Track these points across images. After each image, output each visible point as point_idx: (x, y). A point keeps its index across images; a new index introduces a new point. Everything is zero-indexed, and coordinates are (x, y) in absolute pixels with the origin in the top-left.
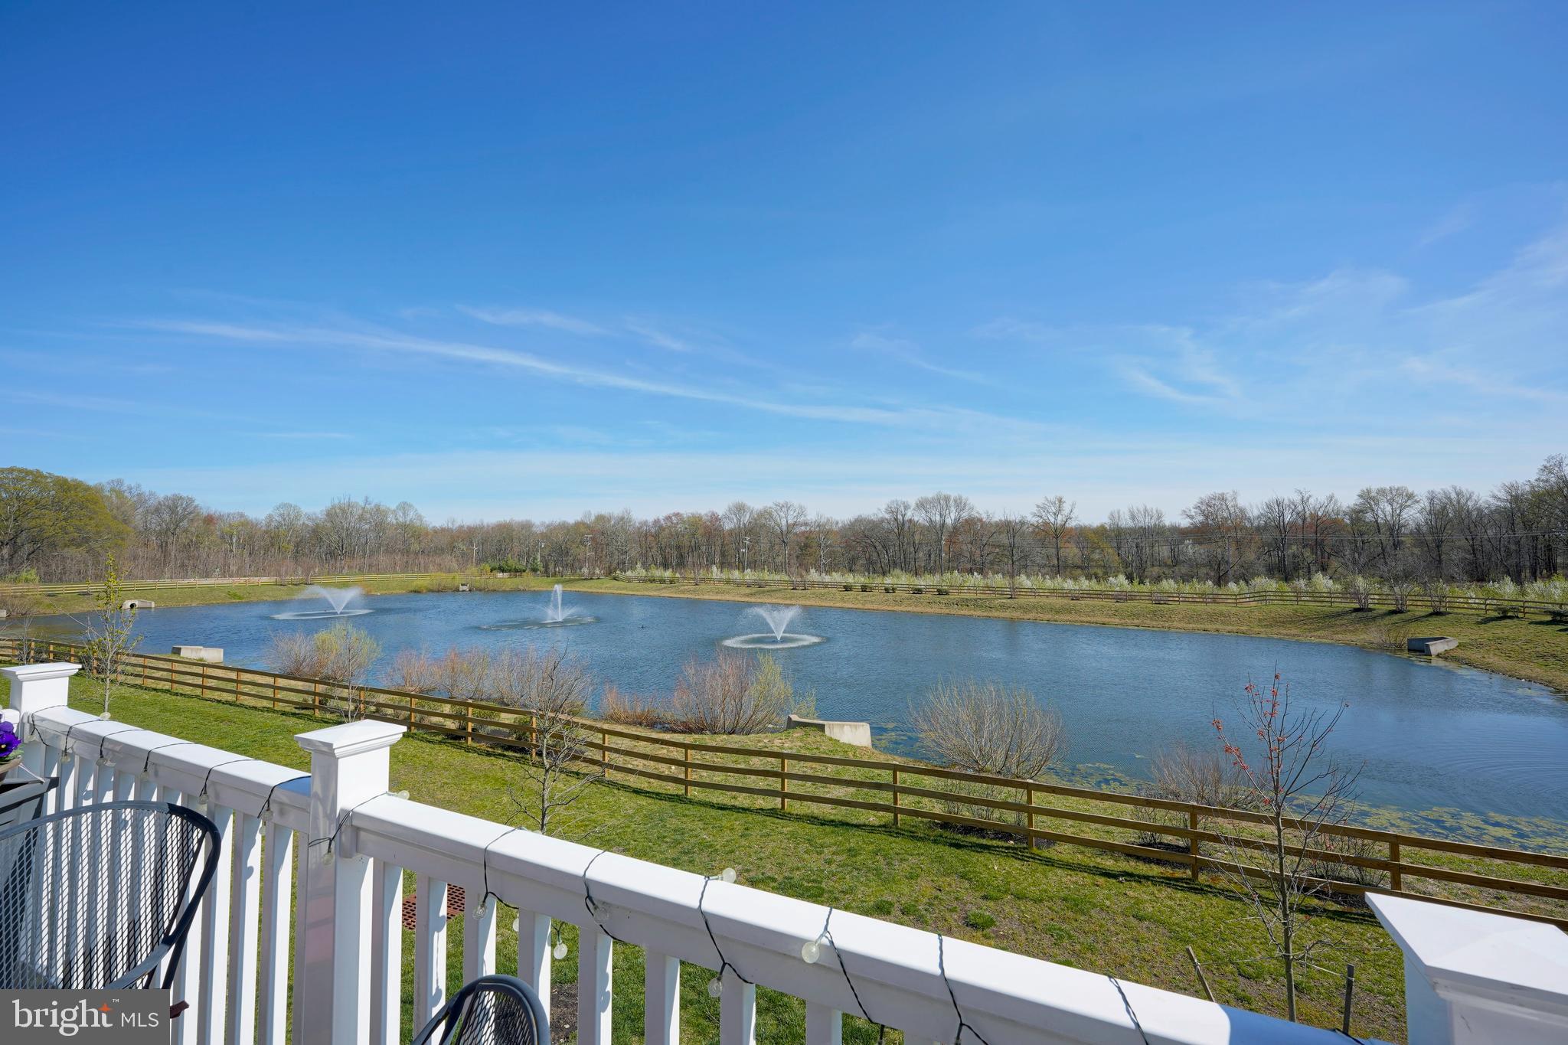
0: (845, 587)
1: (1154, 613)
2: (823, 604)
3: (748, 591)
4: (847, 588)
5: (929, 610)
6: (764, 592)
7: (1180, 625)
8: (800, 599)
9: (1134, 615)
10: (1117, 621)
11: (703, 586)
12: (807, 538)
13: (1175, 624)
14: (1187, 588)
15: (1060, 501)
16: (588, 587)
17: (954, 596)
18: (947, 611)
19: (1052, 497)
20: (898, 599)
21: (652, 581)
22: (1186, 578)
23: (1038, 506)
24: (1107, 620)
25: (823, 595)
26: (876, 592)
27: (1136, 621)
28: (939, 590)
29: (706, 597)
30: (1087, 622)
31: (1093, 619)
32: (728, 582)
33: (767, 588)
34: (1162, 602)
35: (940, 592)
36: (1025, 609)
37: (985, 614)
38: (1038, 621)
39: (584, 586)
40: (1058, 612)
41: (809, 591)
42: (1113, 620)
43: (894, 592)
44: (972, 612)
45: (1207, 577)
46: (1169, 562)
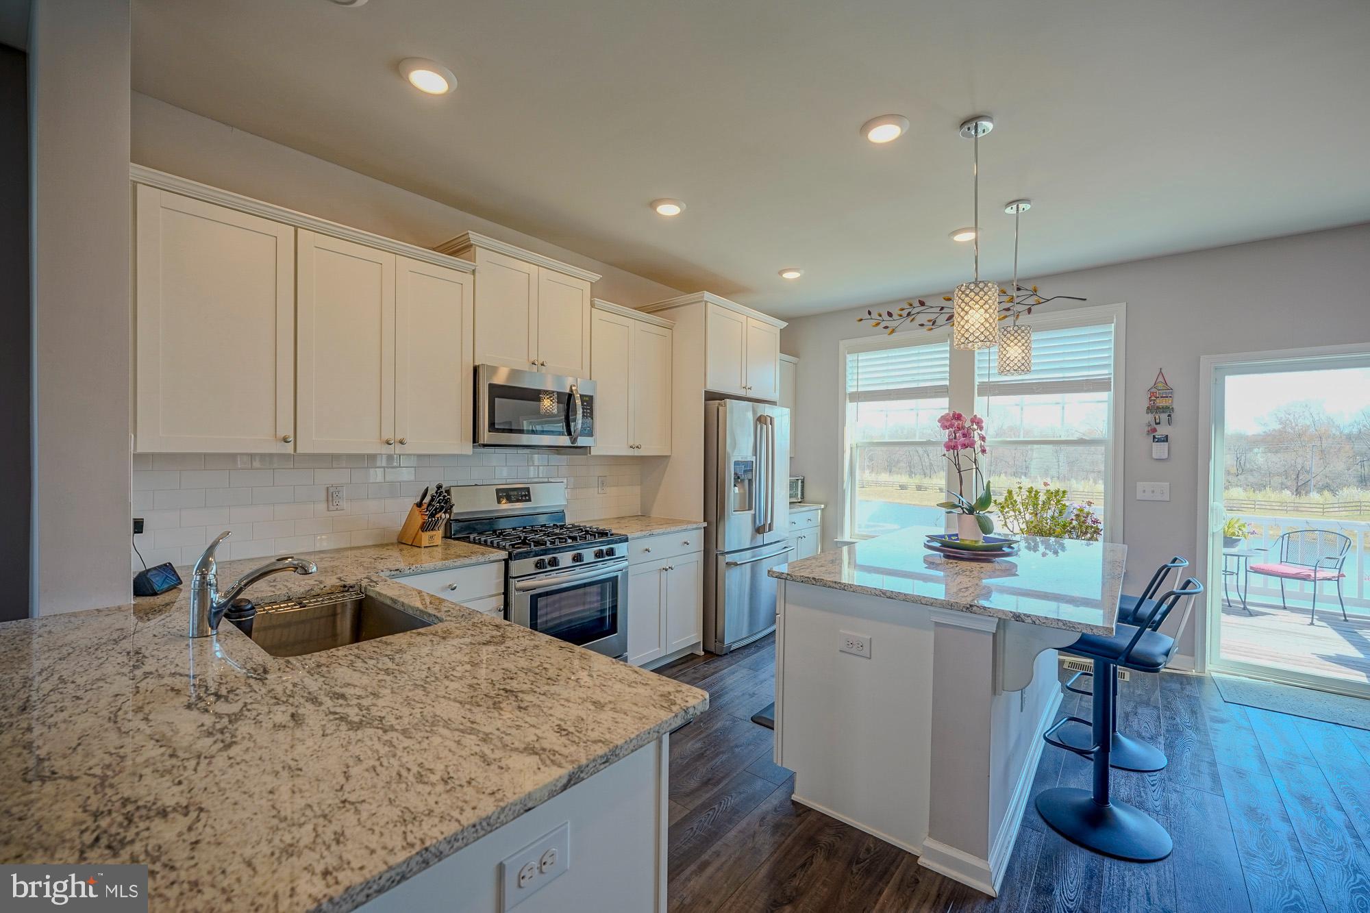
46: (1234, 470)
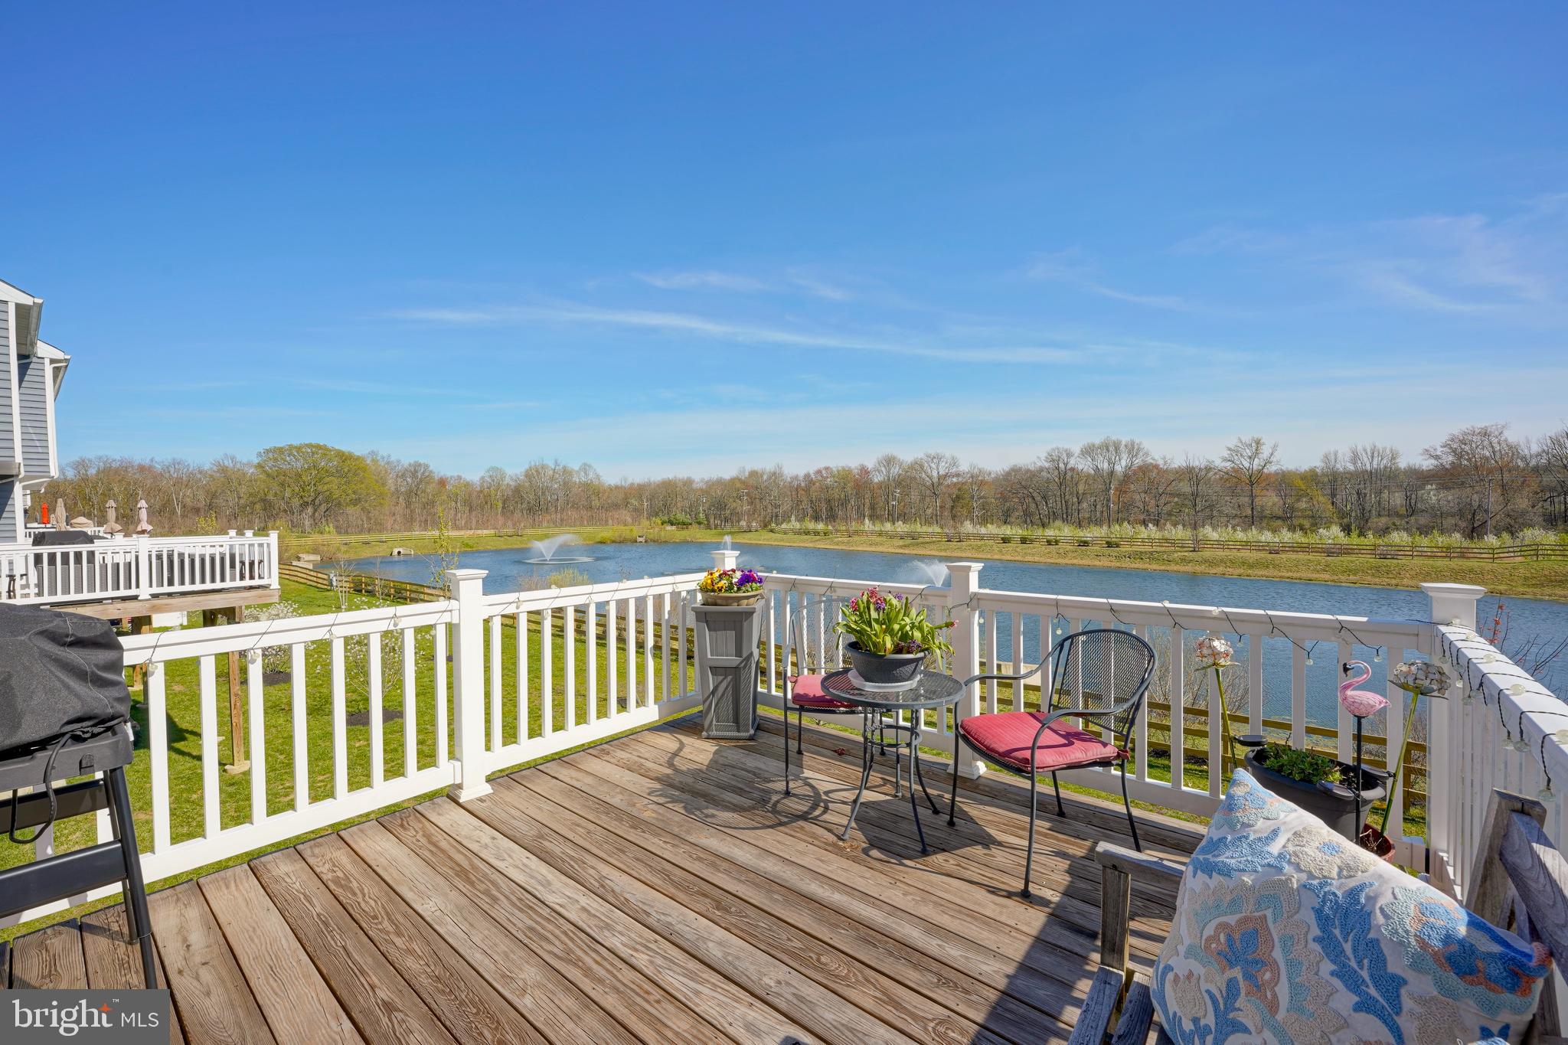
0: (1003, 539)
1: (1377, 568)
3: (901, 543)
4: (1005, 540)
5: (1097, 563)
6: (917, 544)
7: (1412, 583)
9: (1350, 571)
10: (1327, 577)
11: (856, 538)
12: (959, 489)
14: (1424, 541)
15: (1258, 442)
17: (1125, 549)
18: (1118, 564)
19: (1247, 438)
20: (1061, 551)
21: (807, 533)
22: (1424, 531)
23: (1229, 449)
24: (1313, 576)
25: (980, 547)
26: (1036, 544)
27: (1352, 578)
28: (1107, 543)
29: (860, 549)
30: (1289, 578)
31: (1295, 575)
32: (880, 534)
33: (921, 540)
34: (1389, 557)
35: (1109, 545)
36: (1211, 563)
37: (1163, 568)
38: (1226, 576)
40: (1251, 566)
41: (964, 543)
42: (1321, 576)
43: (1057, 544)
44: (1147, 566)
45: (1456, 528)
46: (1403, 511)
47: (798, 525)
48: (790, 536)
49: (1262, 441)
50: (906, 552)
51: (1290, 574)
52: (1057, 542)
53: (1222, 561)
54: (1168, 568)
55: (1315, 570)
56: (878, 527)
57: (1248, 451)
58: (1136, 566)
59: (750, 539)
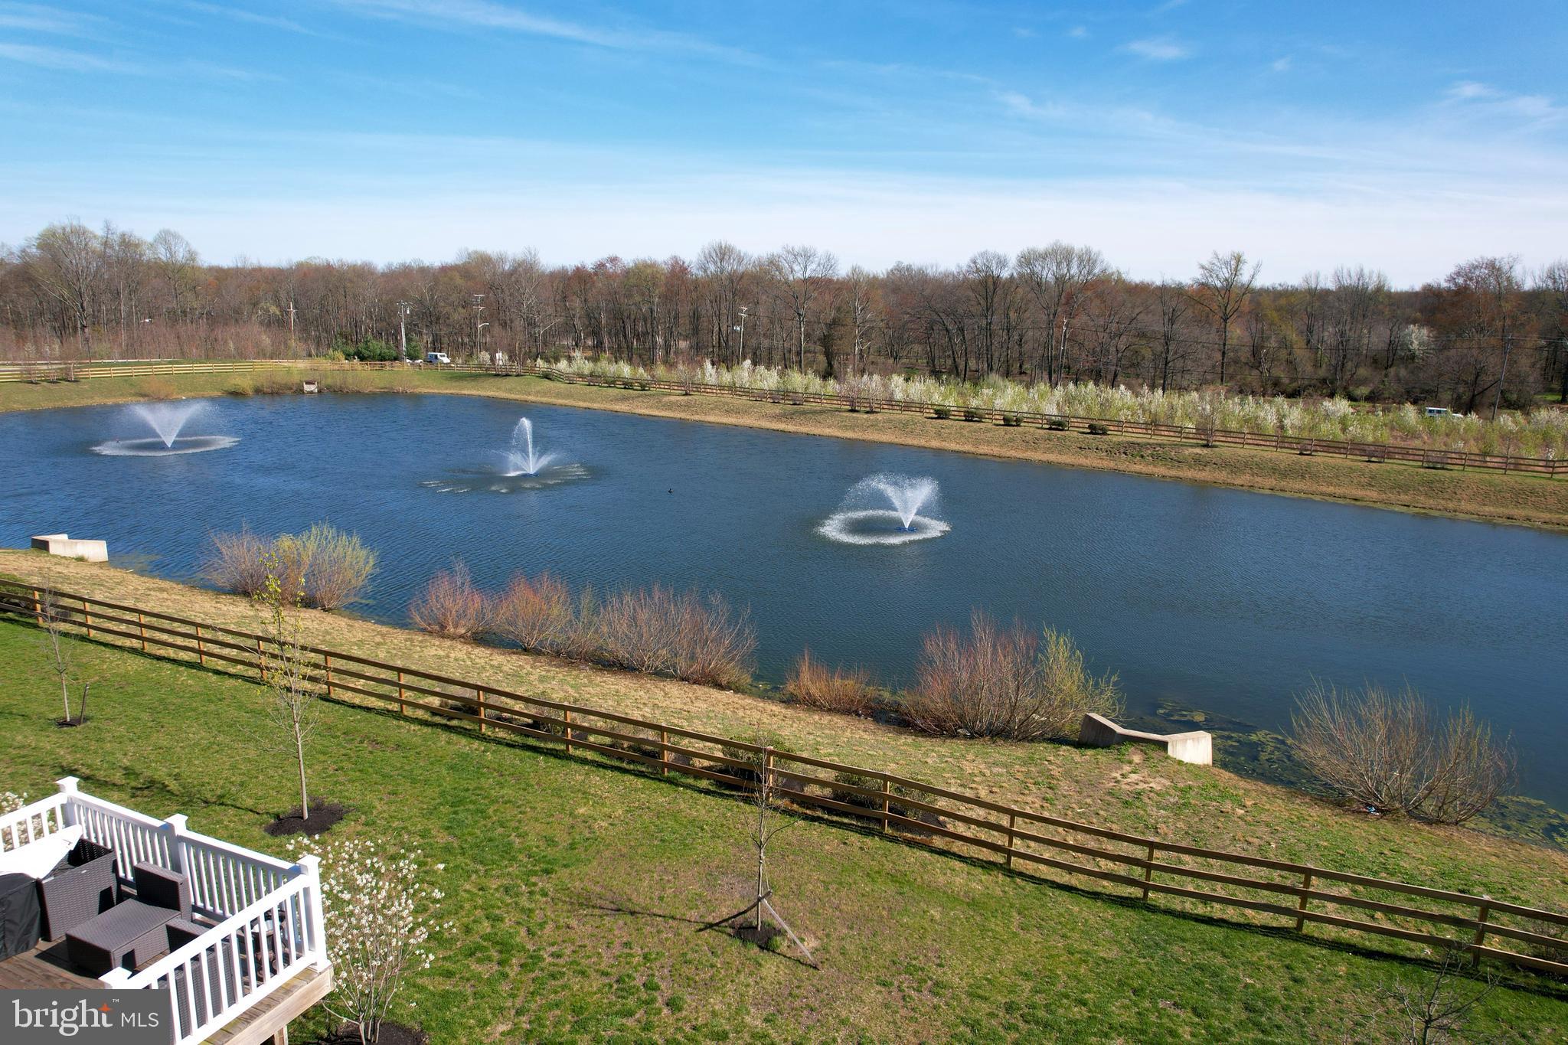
0: (937, 412)
1: (1430, 483)
2: (909, 441)
3: (777, 409)
4: (942, 414)
5: (1083, 461)
6: (804, 413)
7: (1469, 507)
8: (869, 430)
9: (1400, 487)
10: (1374, 494)
11: (696, 397)
12: (839, 309)
13: (1464, 506)
15: (1239, 260)
16: (506, 391)
17: (1115, 437)
18: (1112, 465)
19: (1225, 253)
20: (1029, 438)
21: (611, 383)
23: (1203, 267)
24: (1359, 493)
25: (906, 425)
26: (986, 425)
27: (1403, 497)
28: (1091, 427)
29: (712, 418)
30: (1330, 495)
31: (1339, 491)
32: (732, 388)
33: (807, 406)
34: (1439, 466)
35: (1093, 430)
36: (1233, 466)
37: (1173, 473)
38: (1256, 490)
39: (499, 388)
40: (1284, 475)
41: (879, 417)
42: (1368, 493)
43: (1018, 425)
44: (1150, 469)
47: (588, 367)
48: (579, 387)
49: (1242, 259)
50: (791, 428)
51: (1331, 489)
52: (1018, 422)
53: (1246, 464)
54: (1180, 474)
55: (1359, 483)
56: (727, 377)
57: (1225, 270)
58: (1137, 468)
59: (510, 391)
